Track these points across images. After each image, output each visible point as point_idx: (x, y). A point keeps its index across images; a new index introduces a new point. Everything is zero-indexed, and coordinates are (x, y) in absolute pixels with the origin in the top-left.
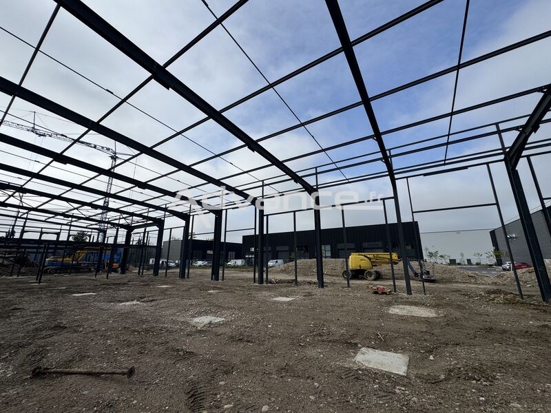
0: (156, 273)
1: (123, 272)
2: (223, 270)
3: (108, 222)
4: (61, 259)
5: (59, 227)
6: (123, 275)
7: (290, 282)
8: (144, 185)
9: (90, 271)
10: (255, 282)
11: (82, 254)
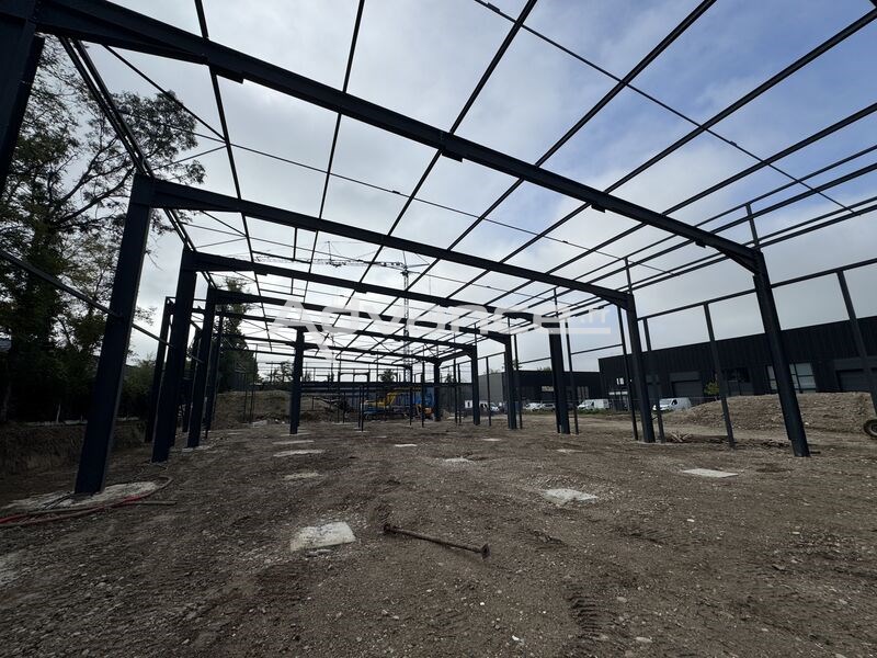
0: (477, 421)
1: (438, 420)
2: (576, 417)
3: (413, 356)
4: (374, 404)
5: (366, 366)
6: (438, 424)
7: (715, 442)
8: (446, 302)
9: (403, 418)
10: (637, 439)
11: (392, 397)
